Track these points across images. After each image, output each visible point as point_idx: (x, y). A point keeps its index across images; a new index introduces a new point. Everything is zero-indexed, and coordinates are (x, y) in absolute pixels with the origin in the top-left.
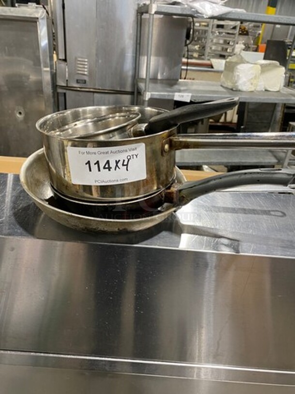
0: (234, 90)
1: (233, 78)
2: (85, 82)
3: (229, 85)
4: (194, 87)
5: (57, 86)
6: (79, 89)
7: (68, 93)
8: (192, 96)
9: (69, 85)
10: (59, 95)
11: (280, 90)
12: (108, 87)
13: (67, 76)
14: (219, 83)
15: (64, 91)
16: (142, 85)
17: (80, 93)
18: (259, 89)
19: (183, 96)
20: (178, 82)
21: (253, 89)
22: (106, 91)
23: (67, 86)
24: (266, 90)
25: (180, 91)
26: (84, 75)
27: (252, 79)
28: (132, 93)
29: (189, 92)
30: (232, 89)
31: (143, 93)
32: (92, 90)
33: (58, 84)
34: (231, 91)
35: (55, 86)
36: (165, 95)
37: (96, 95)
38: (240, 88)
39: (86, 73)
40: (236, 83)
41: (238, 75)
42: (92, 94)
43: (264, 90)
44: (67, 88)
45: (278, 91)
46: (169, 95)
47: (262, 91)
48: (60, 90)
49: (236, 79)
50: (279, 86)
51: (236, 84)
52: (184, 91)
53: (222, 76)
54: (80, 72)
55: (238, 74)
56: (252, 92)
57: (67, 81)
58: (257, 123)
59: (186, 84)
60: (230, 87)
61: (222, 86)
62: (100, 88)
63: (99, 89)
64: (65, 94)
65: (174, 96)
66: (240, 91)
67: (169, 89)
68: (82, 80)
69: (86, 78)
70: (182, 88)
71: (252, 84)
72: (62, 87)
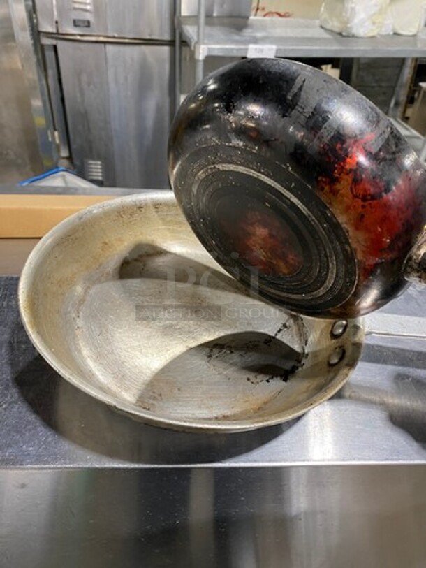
0: (343, 35)
1: (344, 14)
2: (88, 24)
3: (335, 25)
4: (278, 32)
5: (39, 32)
6: (78, 38)
7: (61, 45)
8: (278, 50)
9: (60, 31)
10: (46, 48)
11: (418, 32)
12: (129, 34)
13: (55, 13)
14: (317, 22)
15: (54, 42)
16: (190, 31)
17: (82, 46)
18: (384, 32)
19: (262, 51)
20: (249, 22)
21: (374, 33)
22: (127, 41)
23: (58, 33)
24: (395, 34)
25: (255, 41)
26: (85, 10)
27: (374, 14)
28: (171, 43)
29: (272, 43)
30: (340, 34)
31: (195, 47)
32: (101, 39)
33: (41, 29)
34: (339, 37)
35: (36, 33)
36: (232, 49)
37: (110, 48)
38: (355, 31)
39: (89, 7)
40: (348, 21)
41: (353, 9)
42: (103, 45)
43: (391, 33)
44: (56, 35)
45: (414, 36)
46: (238, 50)
47: (388, 35)
48: (46, 41)
49: (348, 15)
50: (417, 25)
51: (349, 25)
52: (264, 40)
53: (322, 9)
54: (77, 6)
55: (353, 5)
56: (373, 37)
57: (57, 22)
58: (373, 87)
59: (263, 27)
60: (337, 30)
61: (322, 27)
62: (116, 35)
63: (114, 37)
64: (55, 47)
65: (247, 49)
66: (353, 36)
67: (237, 38)
68: (83, 21)
69: (89, 17)
70: (259, 35)
71: (374, 23)
72: (49, 35)
